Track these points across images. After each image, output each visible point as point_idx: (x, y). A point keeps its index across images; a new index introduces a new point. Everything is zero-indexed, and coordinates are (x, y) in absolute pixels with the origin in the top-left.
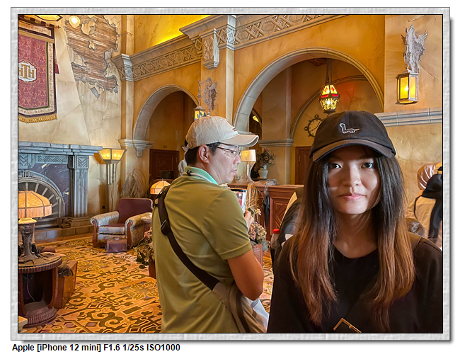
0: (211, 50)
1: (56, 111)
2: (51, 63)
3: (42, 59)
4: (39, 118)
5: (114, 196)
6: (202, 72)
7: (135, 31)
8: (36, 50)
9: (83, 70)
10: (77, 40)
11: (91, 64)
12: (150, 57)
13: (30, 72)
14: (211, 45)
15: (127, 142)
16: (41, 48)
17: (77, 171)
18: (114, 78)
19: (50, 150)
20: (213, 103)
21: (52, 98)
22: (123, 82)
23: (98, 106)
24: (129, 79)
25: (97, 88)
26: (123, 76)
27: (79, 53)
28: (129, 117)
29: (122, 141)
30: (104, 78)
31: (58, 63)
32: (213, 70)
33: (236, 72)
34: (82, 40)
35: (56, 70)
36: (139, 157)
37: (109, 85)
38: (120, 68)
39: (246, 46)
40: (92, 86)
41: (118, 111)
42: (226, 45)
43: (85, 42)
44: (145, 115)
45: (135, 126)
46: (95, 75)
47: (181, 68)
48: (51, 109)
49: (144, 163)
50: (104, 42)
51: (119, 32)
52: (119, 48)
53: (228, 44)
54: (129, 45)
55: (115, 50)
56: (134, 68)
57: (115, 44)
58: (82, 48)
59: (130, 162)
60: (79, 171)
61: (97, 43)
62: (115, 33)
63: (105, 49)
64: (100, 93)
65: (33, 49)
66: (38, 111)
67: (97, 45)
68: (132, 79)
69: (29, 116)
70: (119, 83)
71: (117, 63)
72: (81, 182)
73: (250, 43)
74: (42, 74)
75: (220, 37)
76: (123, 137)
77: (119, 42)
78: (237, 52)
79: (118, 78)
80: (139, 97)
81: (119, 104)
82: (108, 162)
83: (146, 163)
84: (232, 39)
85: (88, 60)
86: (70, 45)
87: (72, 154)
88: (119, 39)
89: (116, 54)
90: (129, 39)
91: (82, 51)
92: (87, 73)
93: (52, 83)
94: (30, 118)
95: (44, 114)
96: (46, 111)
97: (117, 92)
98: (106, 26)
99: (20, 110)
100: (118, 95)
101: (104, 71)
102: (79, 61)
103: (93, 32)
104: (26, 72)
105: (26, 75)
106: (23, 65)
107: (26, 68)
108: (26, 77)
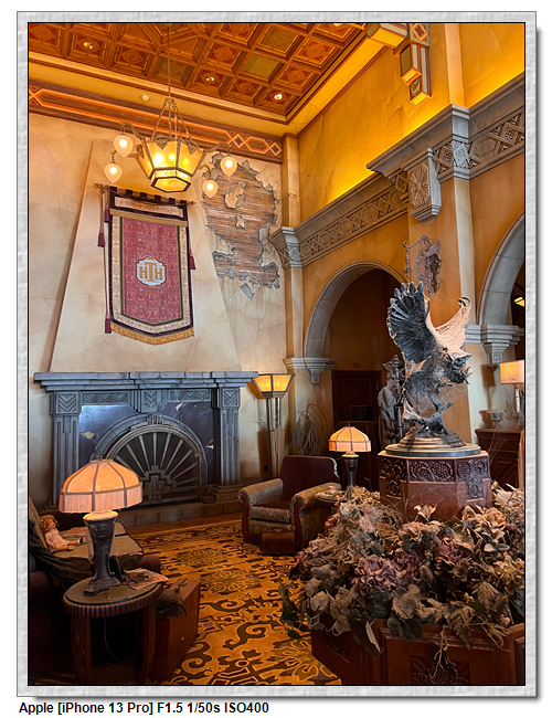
0: (425, 187)
1: (192, 323)
2: (184, 256)
3: (171, 251)
4: (170, 336)
5: (279, 451)
6: (411, 229)
7: (301, 190)
8: (164, 240)
9: (229, 261)
10: (220, 218)
11: (241, 250)
12: (324, 224)
13: (156, 272)
14: (425, 179)
15: (297, 363)
16: (171, 236)
17: (223, 412)
18: (273, 266)
19: (185, 382)
20: (434, 279)
21: (186, 306)
22: (287, 269)
23: (252, 310)
24: (294, 263)
25: (250, 285)
26: (287, 261)
27: (222, 237)
28: (297, 325)
29: (288, 361)
30: (259, 268)
31: (193, 254)
32: (432, 221)
33: (475, 217)
34: (227, 216)
35: (191, 265)
36: (314, 385)
37: (268, 277)
38: (281, 249)
39: (492, 166)
40: (243, 283)
41: (281, 315)
42: (453, 172)
43: (230, 220)
44: (321, 317)
45: (307, 335)
46: (247, 266)
47: (374, 229)
48: (186, 322)
49: (323, 394)
50: (257, 215)
51: (278, 196)
52: (279, 220)
53: (456, 169)
54: (293, 214)
55: (273, 223)
56: (302, 245)
57: (273, 215)
58: (227, 228)
59: (302, 394)
60: (225, 412)
61: (247, 217)
62: (272, 199)
63: (259, 225)
64: (254, 291)
65: (160, 238)
66: (169, 327)
67: (248, 221)
68: (298, 264)
69: (157, 335)
70: (281, 272)
71: (277, 241)
72: (230, 429)
73: (500, 159)
74: (173, 273)
75: (441, 160)
76: (290, 355)
77: (278, 212)
78: (475, 180)
79: (279, 265)
80: (312, 289)
81: (283, 304)
82: (268, 395)
83: (327, 394)
84: (463, 159)
85: (235, 246)
86: (210, 227)
87: (215, 386)
88: (279, 207)
89: (274, 230)
90: (293, 202)
91: (228, 233)
92: (235, 264)
93: (187, 284)
94: (158, 338)
95: (176, 330)
96: (179, 324)
97: (278, 287)
98: (259, 191)
99: (143, 327)
100: (281, 291)
101: (258, 258)
102: (224, 249)
103: (242, 202)
104: (151, 272)
105: (151, 276)
106: (147, 263)
107: (151, 267)
108: (151, 280)
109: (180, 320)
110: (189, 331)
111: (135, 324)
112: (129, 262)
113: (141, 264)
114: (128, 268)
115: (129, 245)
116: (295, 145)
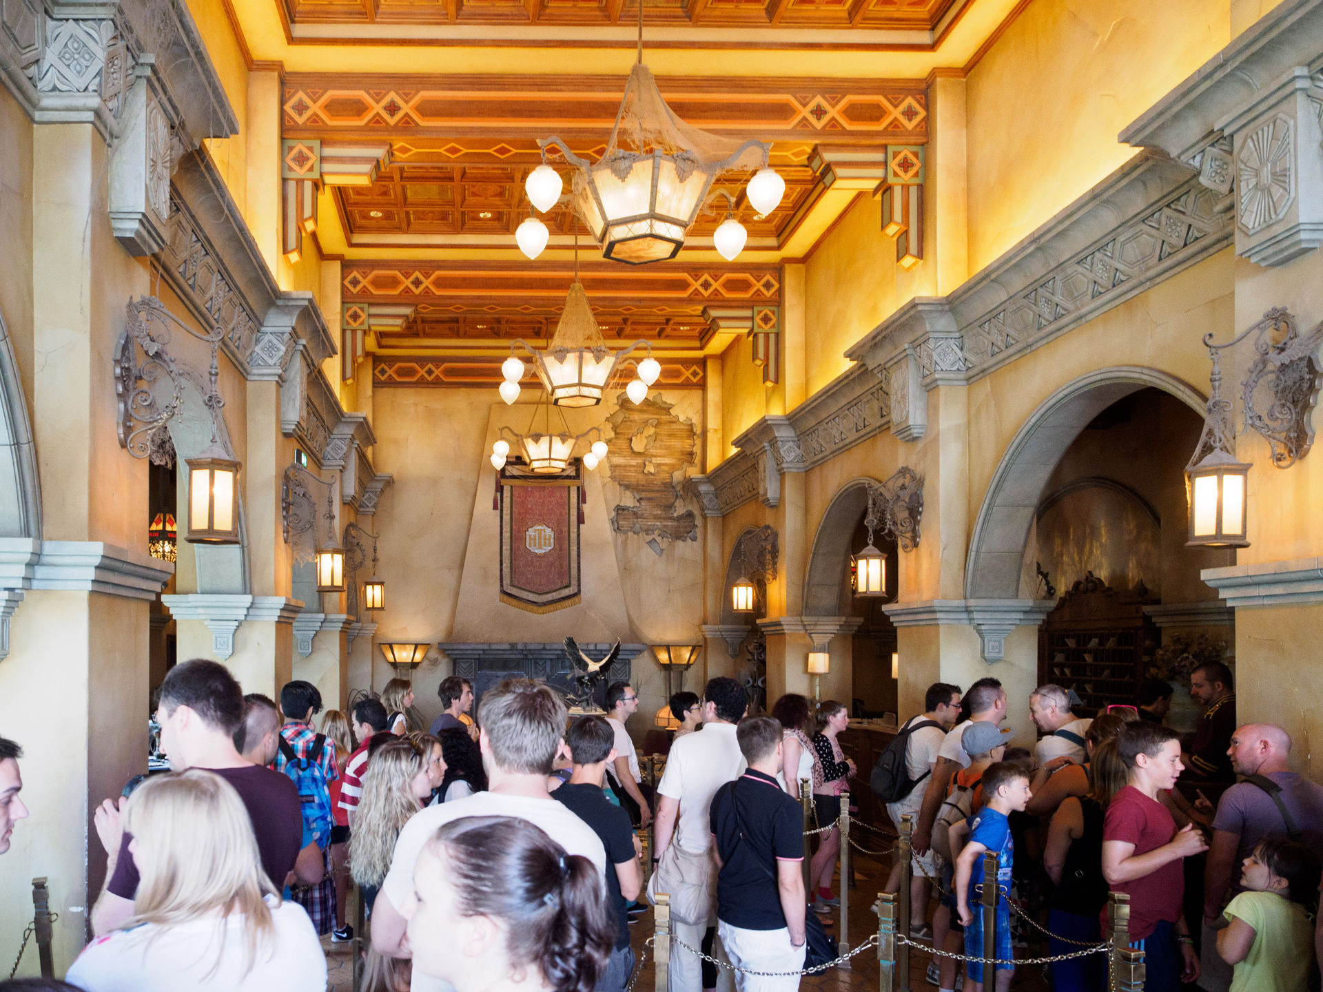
1: (579, 590)
3: (561, 514)
4: (557, 605)
7: (725, 422)
8: (554, 503)
9: (635, 514)
10: (625, 466)
11: (649, 499)
13: (545, 539)
15: (710, 630)
16: (561, 497)
18: (690, 515)
21: (574, 572)
23: (661, 569)
24: (711, 513)
25: (659, 539)
26: (704, 509)
27: (627, 487)
29: (702, 628)
30: (672, 519)
34: (634, 462)
35: (581, 519)
36: (733, 657)
37: (682, 529)
38: (698, 496)
40: (649, 538)
41: (698, 572)
43: (637, 466)
46: (656, 517)
48: (573, 589)
50: (671, 455)
51: (698, 430)
54: (712, 452)
56: (719, 492)
57: (692, 454)
58: (633, 477)
61: (659, 460)
62: (691, 432)
63: (673, 468)
64: (663, 546)
65: (550, 502)
66: (556, 595)
67: (659, 465)
68: (716, 514)
69: (543, 604)
70: (698, 521)
74: (561, 536)
77: (697, 449)
79: (696, 512)
81: (699, 559)
85: (643, 495)
86: (613, 478)
88: (698, 442)
90: (713, 440)
91: (634, 481)
92: (642, 517)
94: (544, 608)
95: (563, 598)
96: (566, 592)
97: (694, 539)
98: (674, 426)
99: (531, 597)
100: (697, 545)
101: (670, 507)
102: (629, 500)
103: (652, 443)
104: (540, 538)
105: (540, 542)
106: (535, 531)
107: (540, 533)
108: (540, 548)
109: (567, 587)
110: (576, 599)
111: (524, 595)
112: (519, 531)
113: (531, 532)
114: (517, 538)
115: (519, 514)
116: (718, 367)
